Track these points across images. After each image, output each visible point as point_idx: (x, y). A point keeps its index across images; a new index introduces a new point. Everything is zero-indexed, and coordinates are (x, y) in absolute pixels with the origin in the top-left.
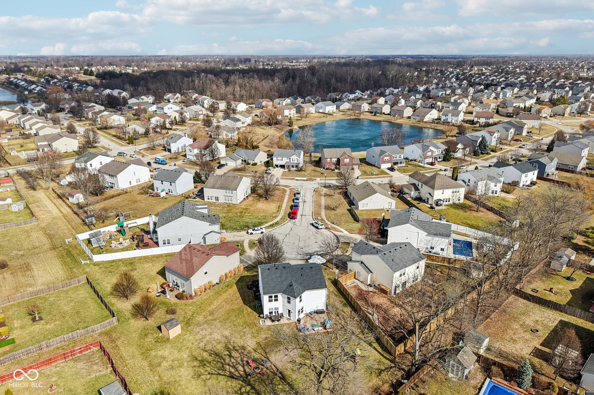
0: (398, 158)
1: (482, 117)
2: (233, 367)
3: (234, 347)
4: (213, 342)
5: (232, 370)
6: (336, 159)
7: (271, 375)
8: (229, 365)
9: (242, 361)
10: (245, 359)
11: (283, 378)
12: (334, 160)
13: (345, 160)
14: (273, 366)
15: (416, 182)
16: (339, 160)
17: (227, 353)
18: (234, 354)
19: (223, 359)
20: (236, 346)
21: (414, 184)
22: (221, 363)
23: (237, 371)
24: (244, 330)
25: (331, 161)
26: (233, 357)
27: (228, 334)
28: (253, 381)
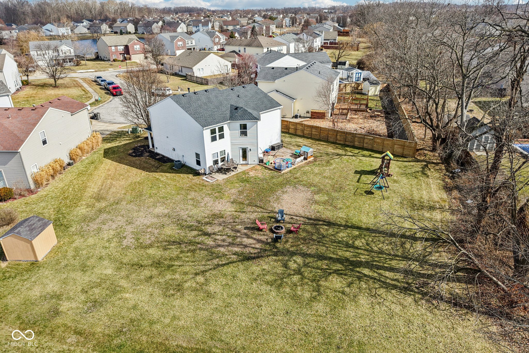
0: (190, 45)
1: (230, 25)
2: (231, 244)
3: (199, 222)
4: (149, 230)
5: (236, 249)
6: (123, 47)
7: (309, 228)
8: (219, 246)
9: (238, 231)
10: (239, 227)
11: (330, 224)
12: (121, 48)
13: (135, 47)
14: (295, 217)
15: (236, 49)
16: (127, 47)
17: (195, 233)
18: (209, 229)
19: (198, 243)
20: (199, 219)
21: (234, 52)
22: (201, 249)
23: (246, 246)
24: (189, 197)
25: (117, 50)
26: (214, 234)
27: (166, 211)
28: (292, 246)
